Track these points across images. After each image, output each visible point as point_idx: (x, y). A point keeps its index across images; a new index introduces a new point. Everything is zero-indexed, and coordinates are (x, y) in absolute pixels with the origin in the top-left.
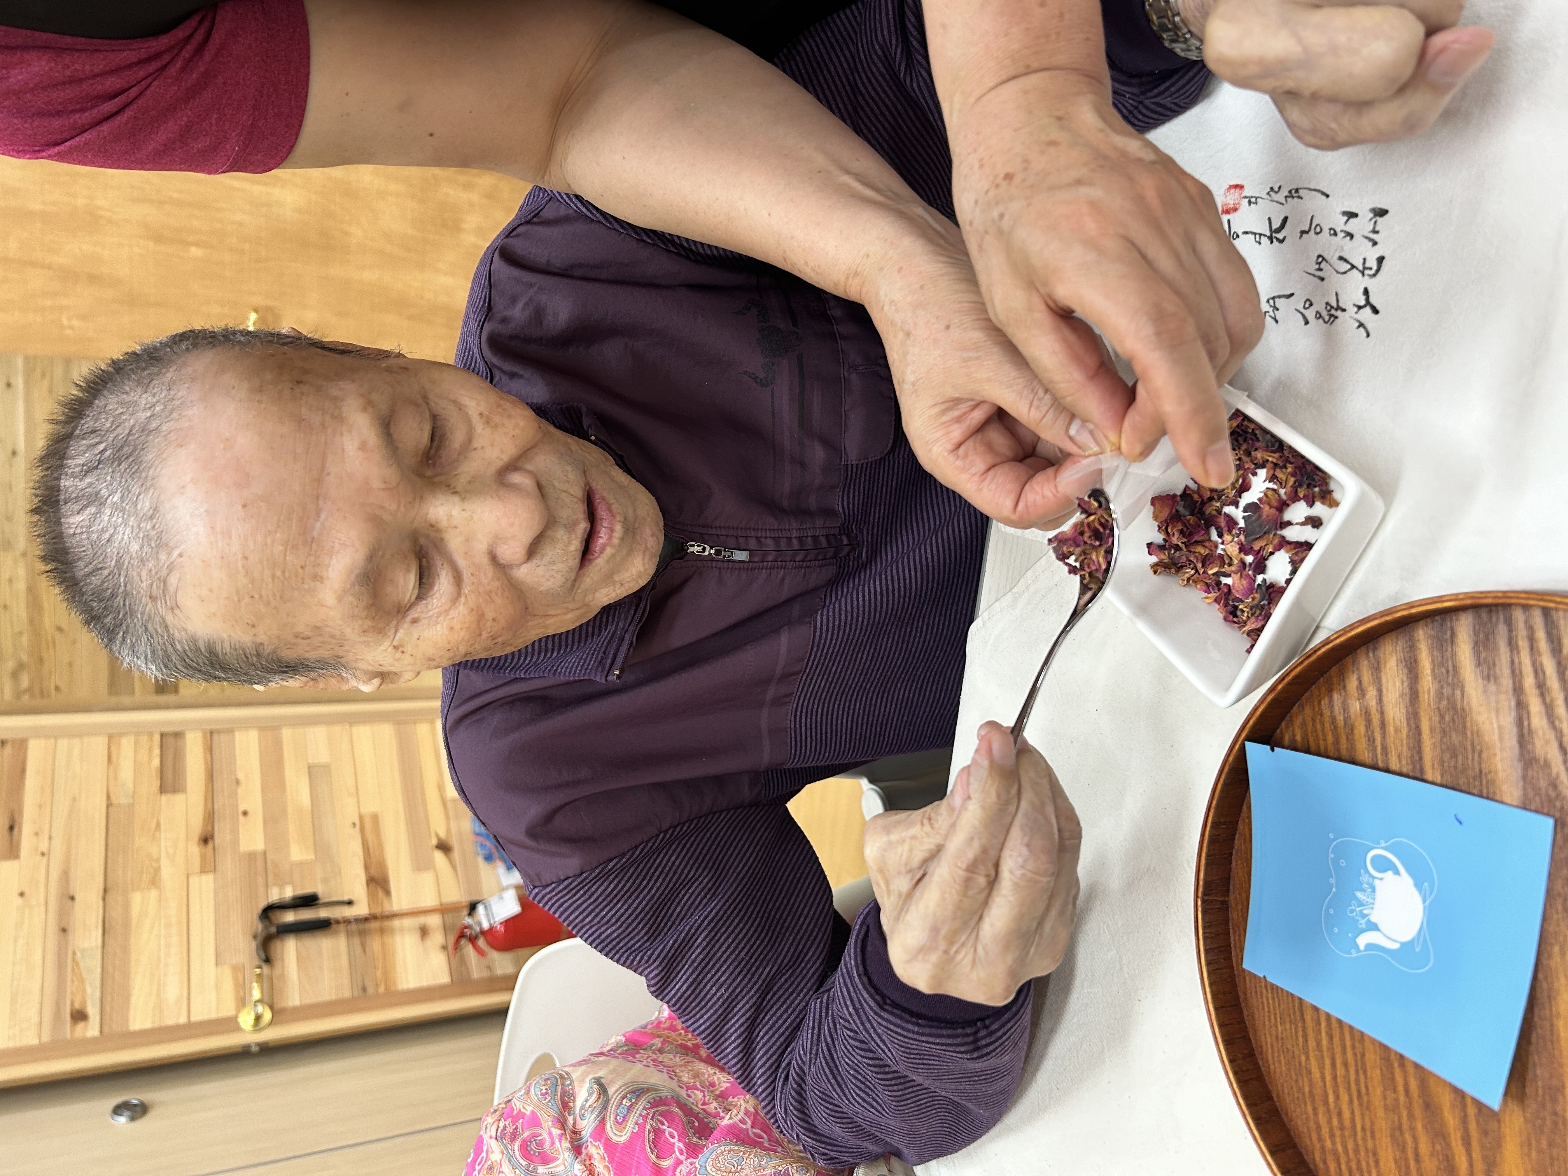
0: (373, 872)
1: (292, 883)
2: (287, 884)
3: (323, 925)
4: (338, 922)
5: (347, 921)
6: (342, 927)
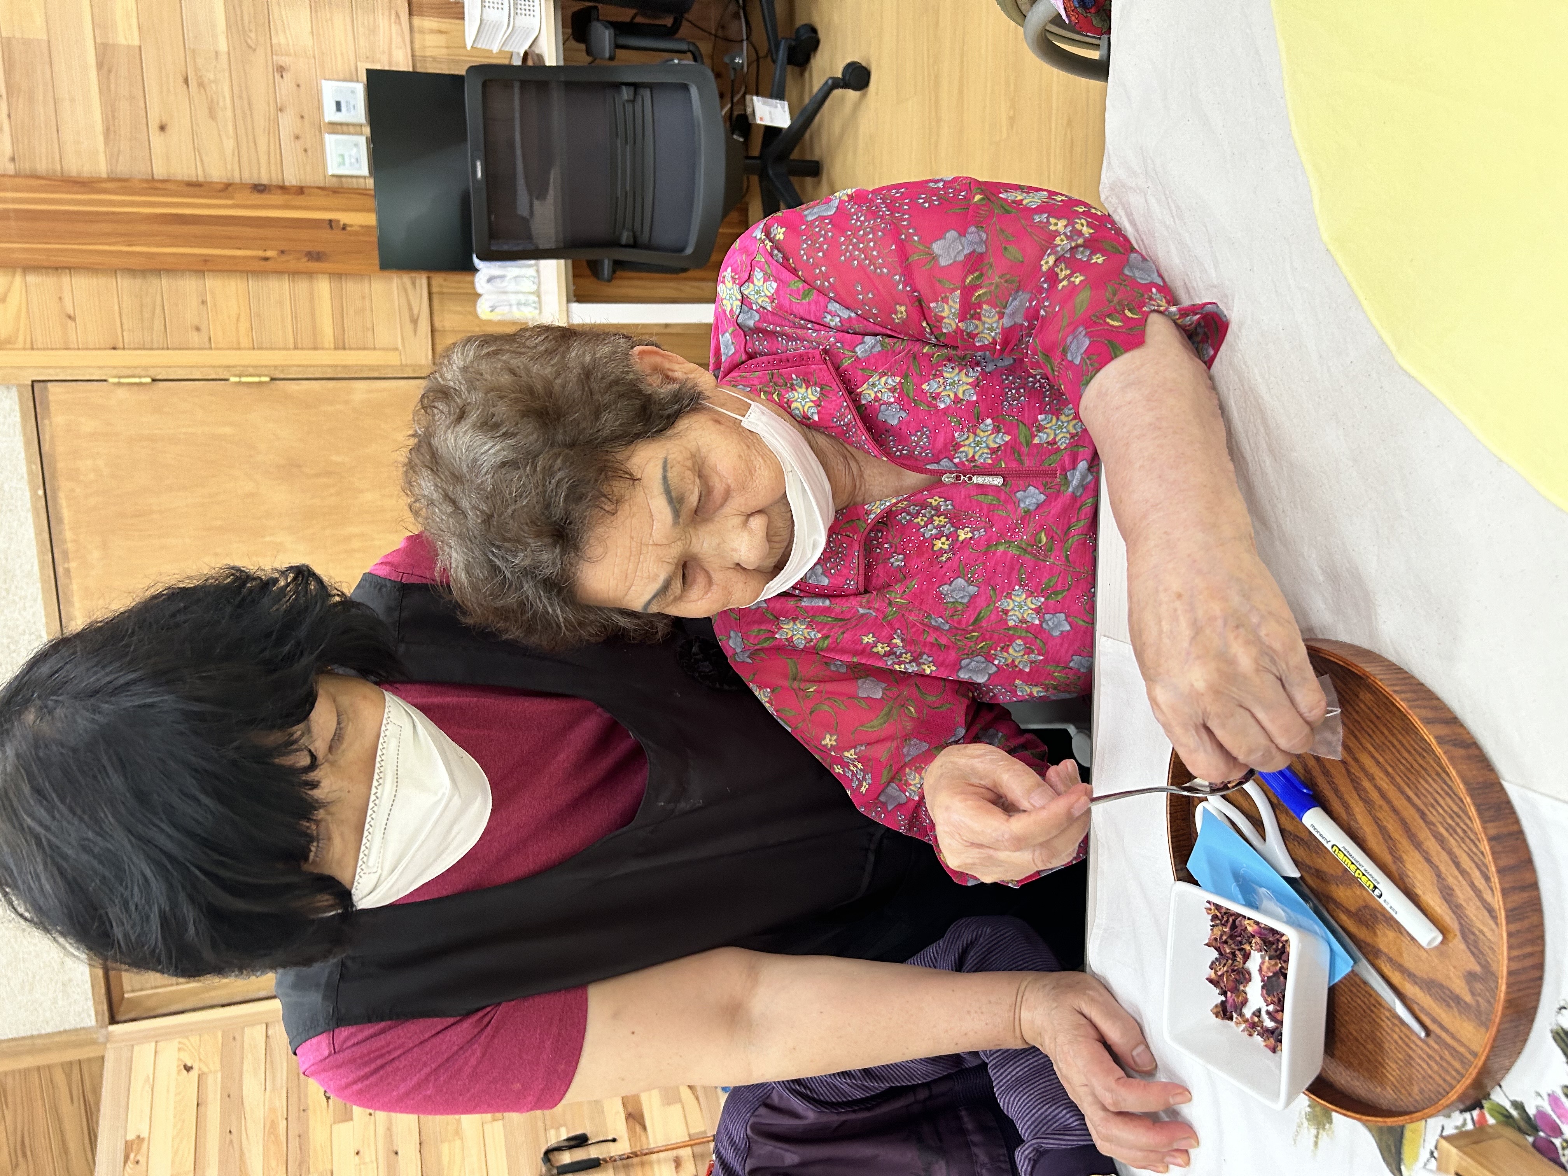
0: (630, 1109)
1: (565, 1125)
2: (562, 1126)
3: (594, 1164)
4: (605, 1160)
5: (613, 1160)
6: (610, 1165)
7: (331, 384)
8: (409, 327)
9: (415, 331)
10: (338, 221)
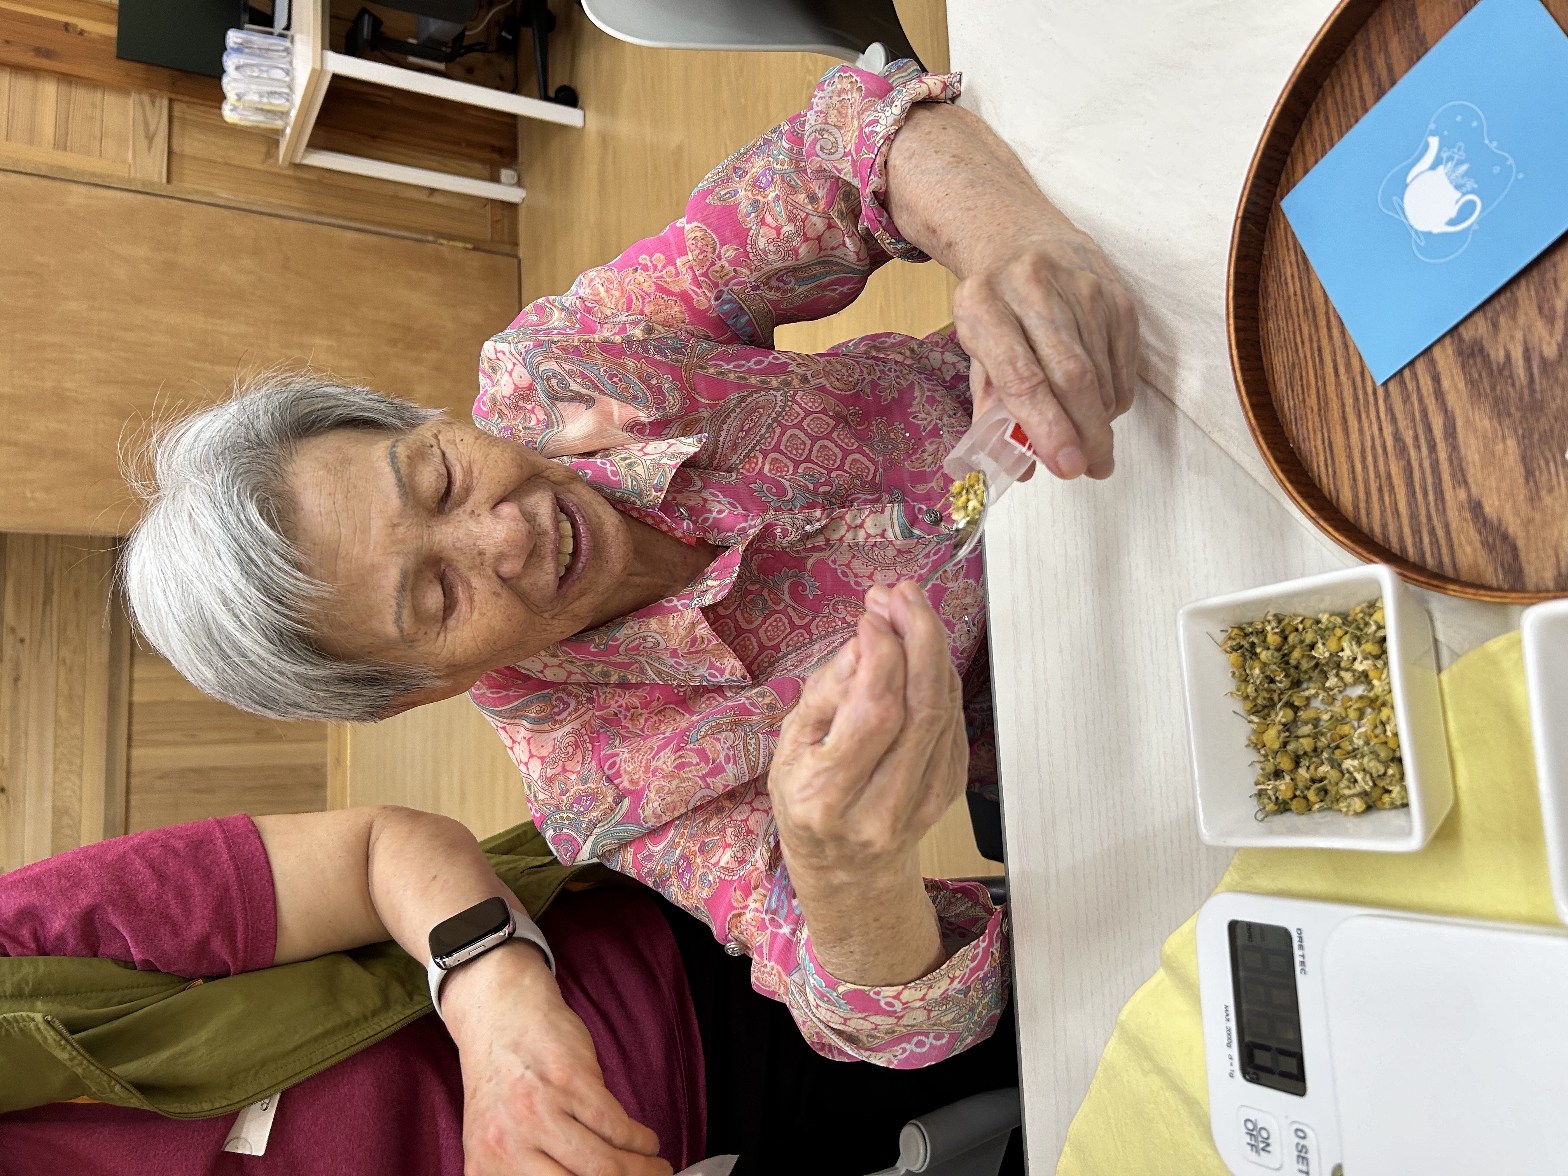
7: (44, 182)
8: (144, 143)
9: (149, 148)
10: (75, 26)
